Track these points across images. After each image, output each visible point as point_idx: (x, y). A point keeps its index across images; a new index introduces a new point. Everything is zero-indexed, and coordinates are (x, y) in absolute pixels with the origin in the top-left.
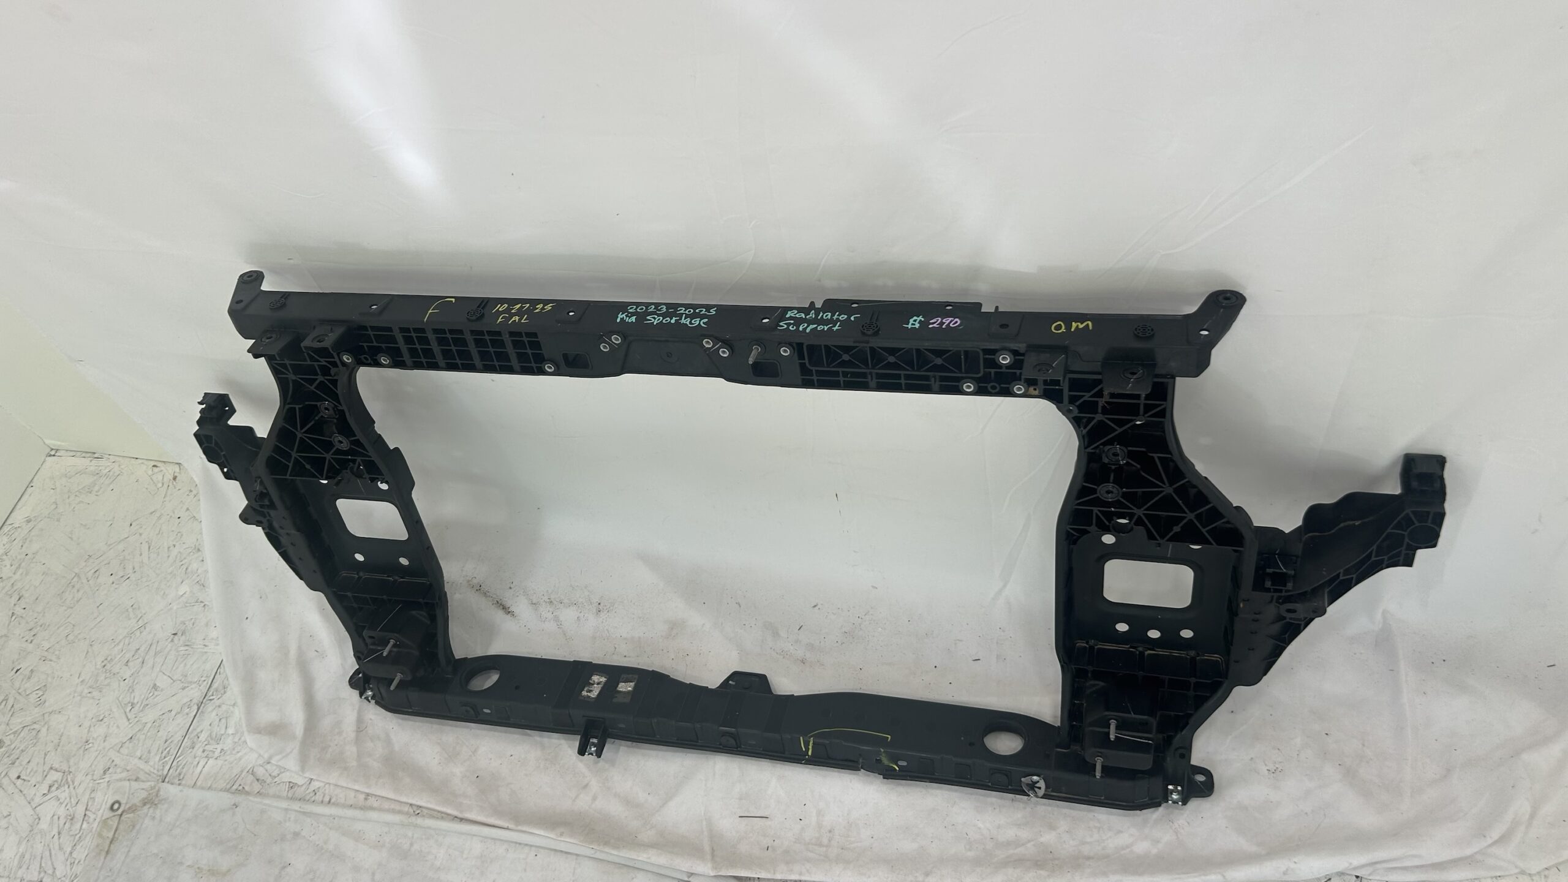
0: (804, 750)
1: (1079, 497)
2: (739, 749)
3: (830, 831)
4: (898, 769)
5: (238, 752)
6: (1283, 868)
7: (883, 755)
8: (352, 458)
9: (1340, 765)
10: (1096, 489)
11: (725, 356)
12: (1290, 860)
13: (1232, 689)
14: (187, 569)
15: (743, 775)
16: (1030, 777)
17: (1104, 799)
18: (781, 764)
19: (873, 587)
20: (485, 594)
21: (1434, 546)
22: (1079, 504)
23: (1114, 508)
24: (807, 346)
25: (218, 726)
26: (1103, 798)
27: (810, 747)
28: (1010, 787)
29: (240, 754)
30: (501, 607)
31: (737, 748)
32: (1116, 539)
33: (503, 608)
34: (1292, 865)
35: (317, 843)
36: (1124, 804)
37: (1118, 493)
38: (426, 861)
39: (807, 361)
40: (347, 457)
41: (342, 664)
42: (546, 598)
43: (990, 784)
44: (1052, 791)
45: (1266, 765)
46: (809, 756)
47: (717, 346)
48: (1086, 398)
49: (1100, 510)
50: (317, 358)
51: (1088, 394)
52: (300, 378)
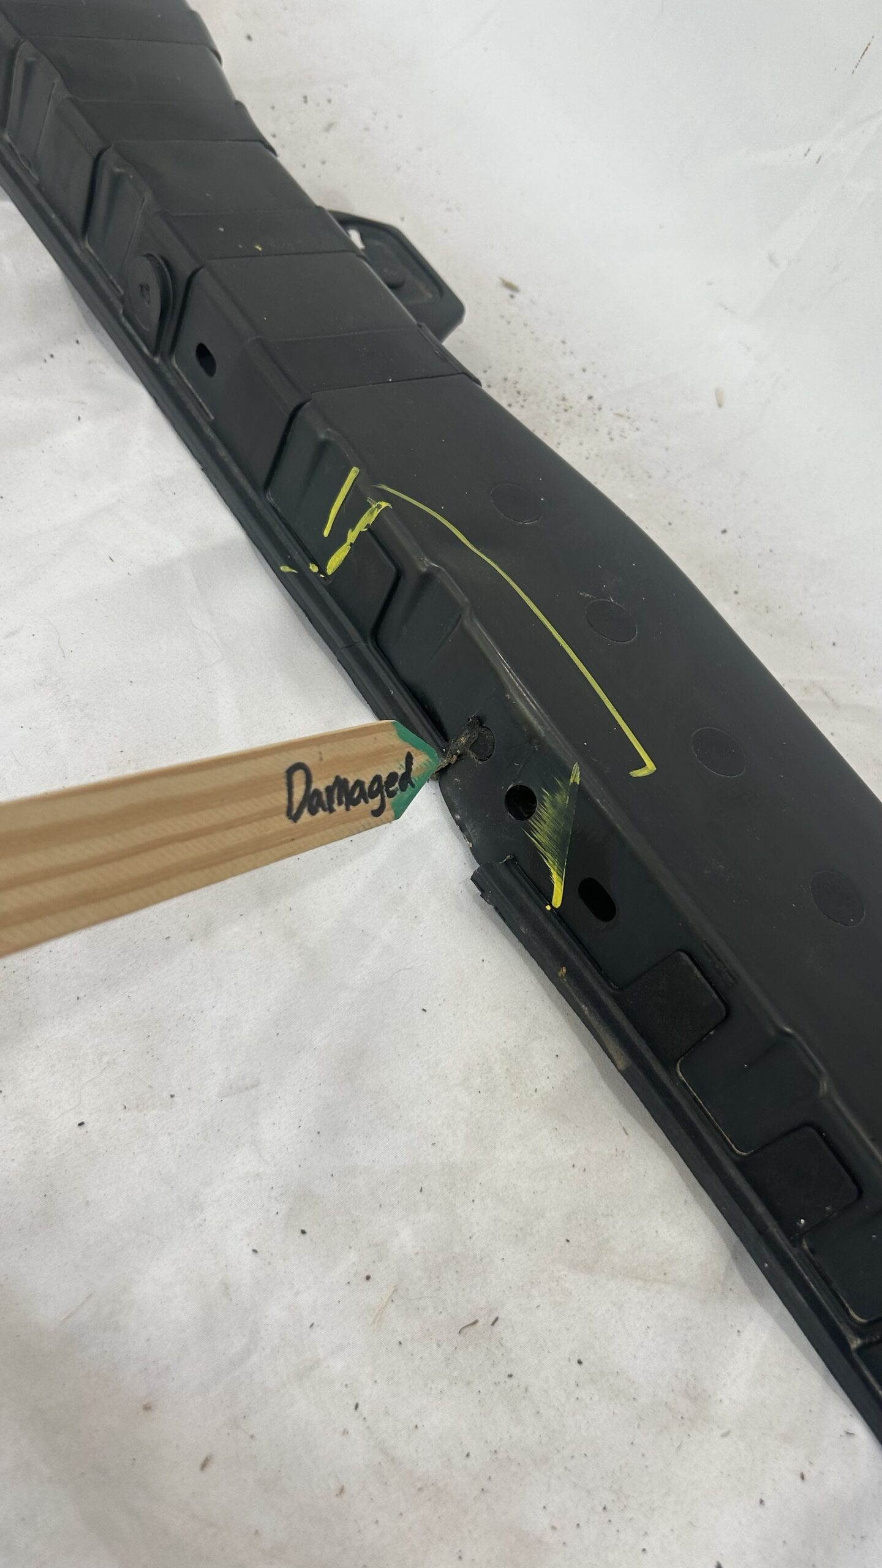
2: (157, 360)
4: (557, 900)
31: (155, 353)
46: (322, 570)
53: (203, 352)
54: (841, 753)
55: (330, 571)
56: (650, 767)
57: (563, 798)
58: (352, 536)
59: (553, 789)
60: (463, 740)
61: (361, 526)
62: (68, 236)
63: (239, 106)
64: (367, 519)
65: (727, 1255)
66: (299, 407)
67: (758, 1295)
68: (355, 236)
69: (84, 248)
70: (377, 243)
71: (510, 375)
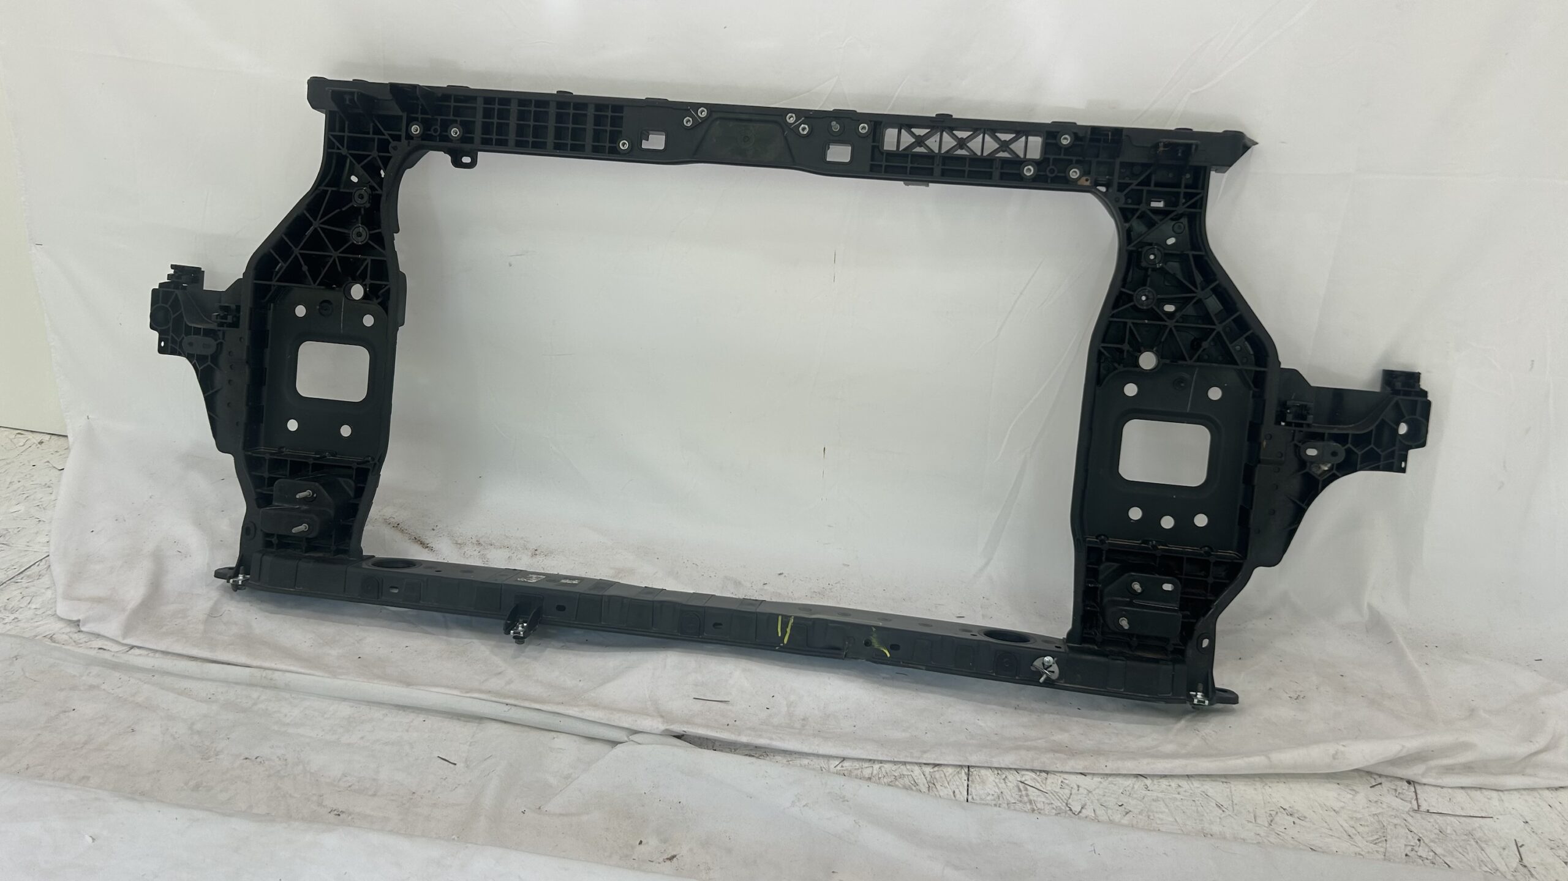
0: (780, 635)
1: (1117, 305)
3: (803, 720)
4: (888, 655)
5: (37, 622)
6: (1332, 751)
7: (875, 635)
8: (363, 257)
9: (1363, 696)
10: (1132, 295)
11: (804, 133)
12: (1337, 743)
13: (1253, 571)
14: (28, 497)
15: (700, 667)
16: (1042, 658)
17: (1124, 691)
18: (746, 659)
19: (845, 565)
20: (402, 531)
21: (1423, 445)
22: (1113, 316)
23: (1148, 320)
25: (19, 601)
26: (1122, 690)
27: (788, 630)
28: (1017, 678)
29: (38, 623)
30: (419, 542)
32: (1138, 387)
33: (421, 544)
34: (1343, 749)
35: (120, 696)
37: (1153, 299)
38: (272, 717)
40: (357, 256)
41: (208, 564)
42: (474, 540)
43: (994, 674)
44: (1065, 683)
45: (1287, 693)
46: (784, 643)
47: (797, 123)
48: (1133, 187)
49: (1133, 323)
50: (382, 130)
51: (1136, 182)
52: (350, 154)
55: (786, 642)
61: (789, 625)
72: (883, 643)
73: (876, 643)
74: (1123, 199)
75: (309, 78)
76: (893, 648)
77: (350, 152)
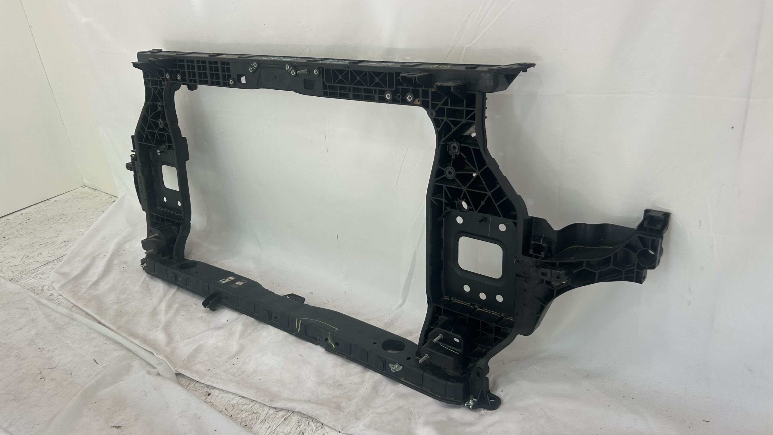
0: (297, 327)
1: (436, 177)
2: (270, 321)
4: (334, 347)
8: (164, 133)
10: (444, 171)
11: (293, 74)
13: (516, 336)
21: (653, 267)
22: (436, 182)
24: (326, 69)
26: (429, 390)
28: (384, 372)
31: (269, 321)
32: (463, 219)
36: (439, 397)
37: (456, 173)
39: (325, 80)
40: (162, 133)
43: (375, 367)
46: (298, 332)
47: (290, 69)
48: (440, 106)
49: (446, 187)
50: (159, 76)
51: (441, 103)
52: (153, 87)
53: (275, 317)
54: (375, 326)
55: (299, 331)
56: (337, 329)
57: (330, 336)
58: (299, 326)
59: (328, 336)
60: (318, 338)
61: (300, 324)
62: (253, 314)
63: (267, 290)
64: (300, 323)
65: (363, 369)
66: (288, 316)
67: (368, 371)
68: (288, 297)
69: (256, 314)
70: (291, 296)
71: (315, 304)
72: (333, 340)
73: (329, 341)
74: (434, 114)
75: (137, 53)
76: (337, 344)
77: (153, 86)
